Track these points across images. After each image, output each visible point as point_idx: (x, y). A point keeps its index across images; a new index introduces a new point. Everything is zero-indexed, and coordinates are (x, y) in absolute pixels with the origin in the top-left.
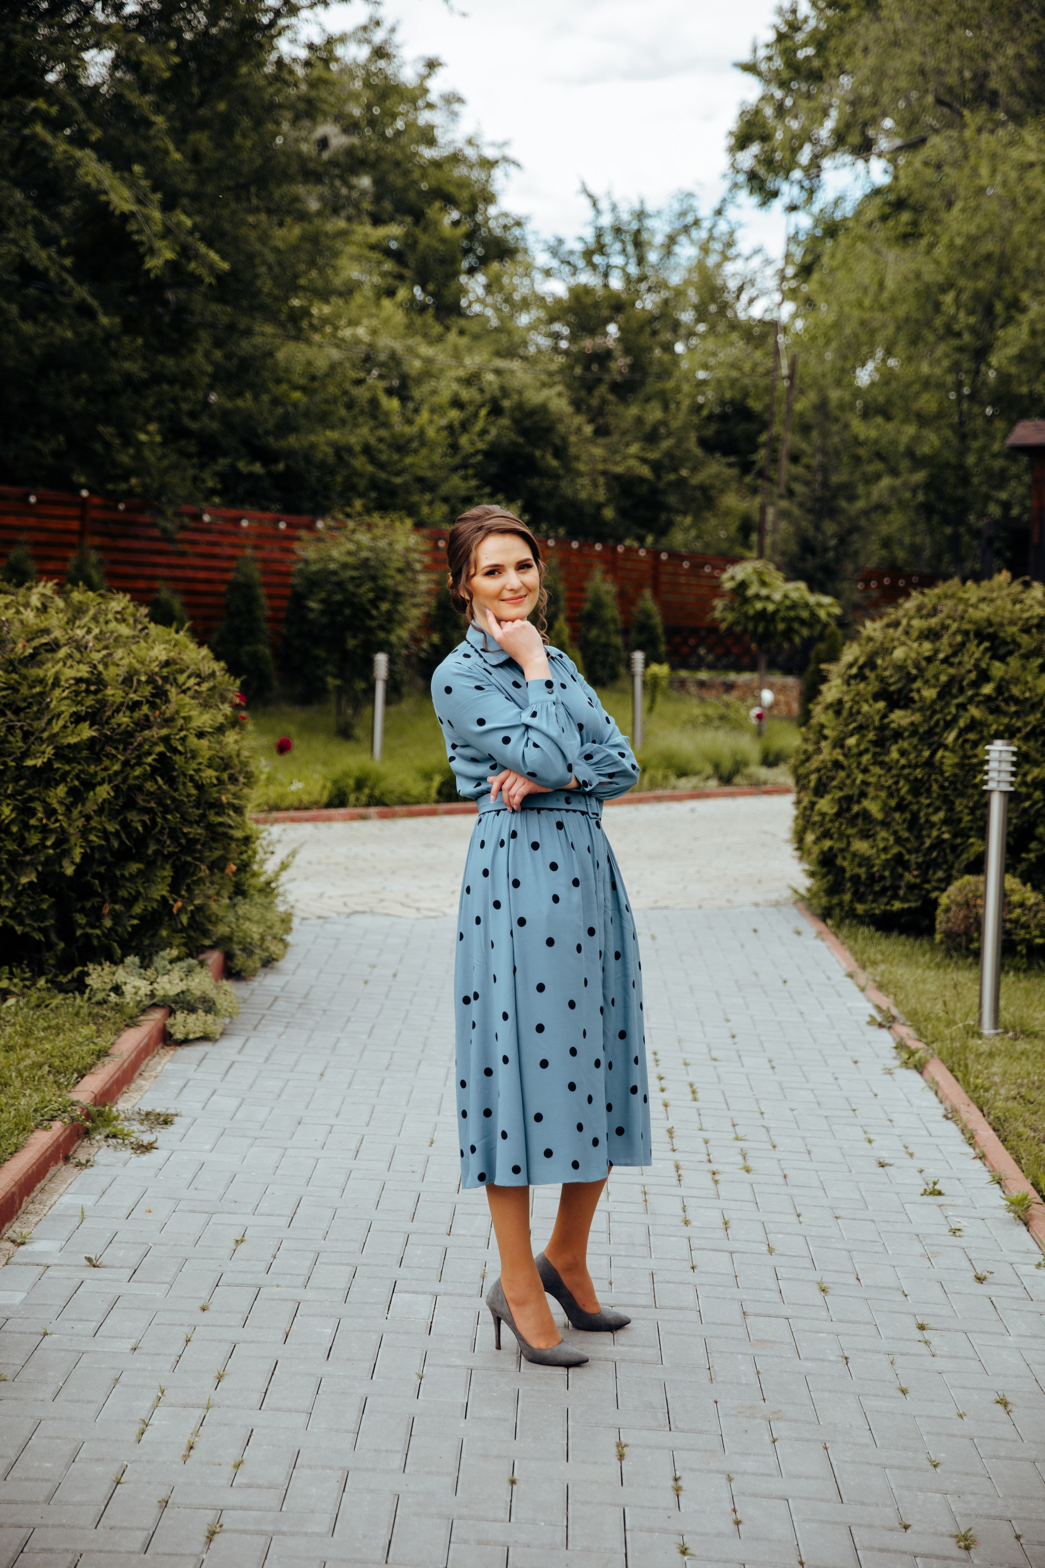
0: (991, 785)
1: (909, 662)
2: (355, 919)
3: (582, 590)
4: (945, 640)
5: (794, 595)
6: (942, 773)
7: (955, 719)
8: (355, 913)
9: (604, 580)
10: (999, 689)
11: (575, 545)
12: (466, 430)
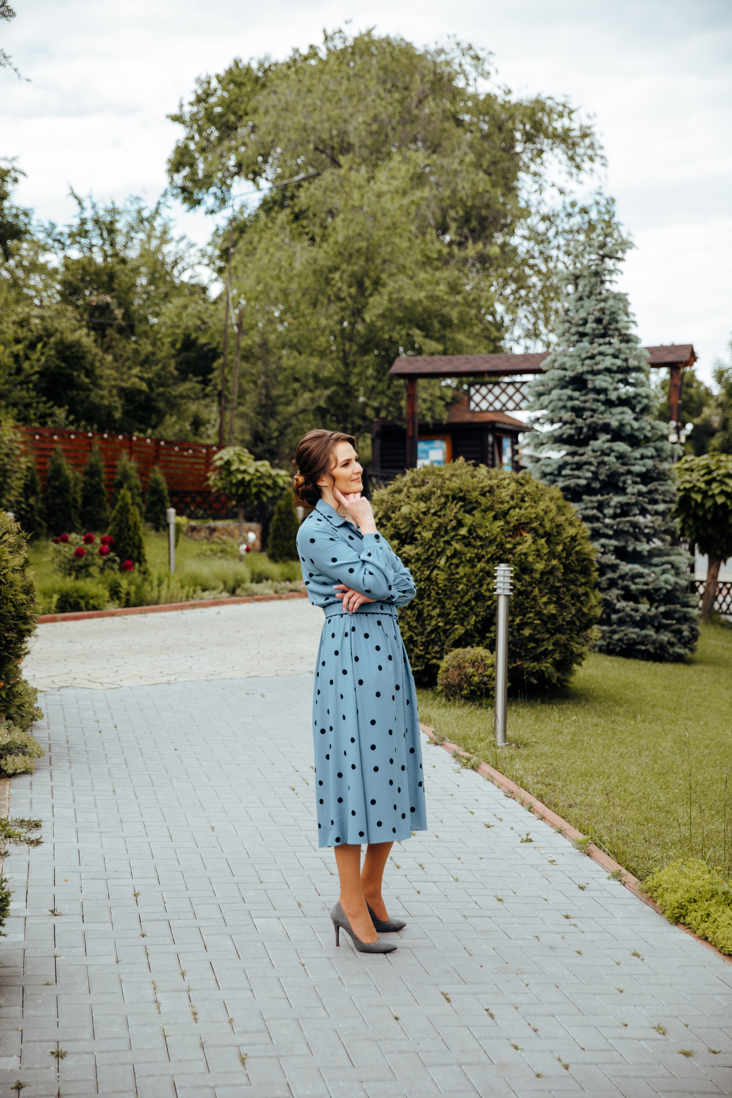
0: (499, 591)
1: (413, 515)
2: (63, 691)
3: (115, 467)
4: (433, 500)
5: (262, 469)
6: (437, 584)
7: (443, 551)
8: (62, 687)
9: (129, 460)
10: (470, 531)
11: (106, 436)
12: (27, 358)
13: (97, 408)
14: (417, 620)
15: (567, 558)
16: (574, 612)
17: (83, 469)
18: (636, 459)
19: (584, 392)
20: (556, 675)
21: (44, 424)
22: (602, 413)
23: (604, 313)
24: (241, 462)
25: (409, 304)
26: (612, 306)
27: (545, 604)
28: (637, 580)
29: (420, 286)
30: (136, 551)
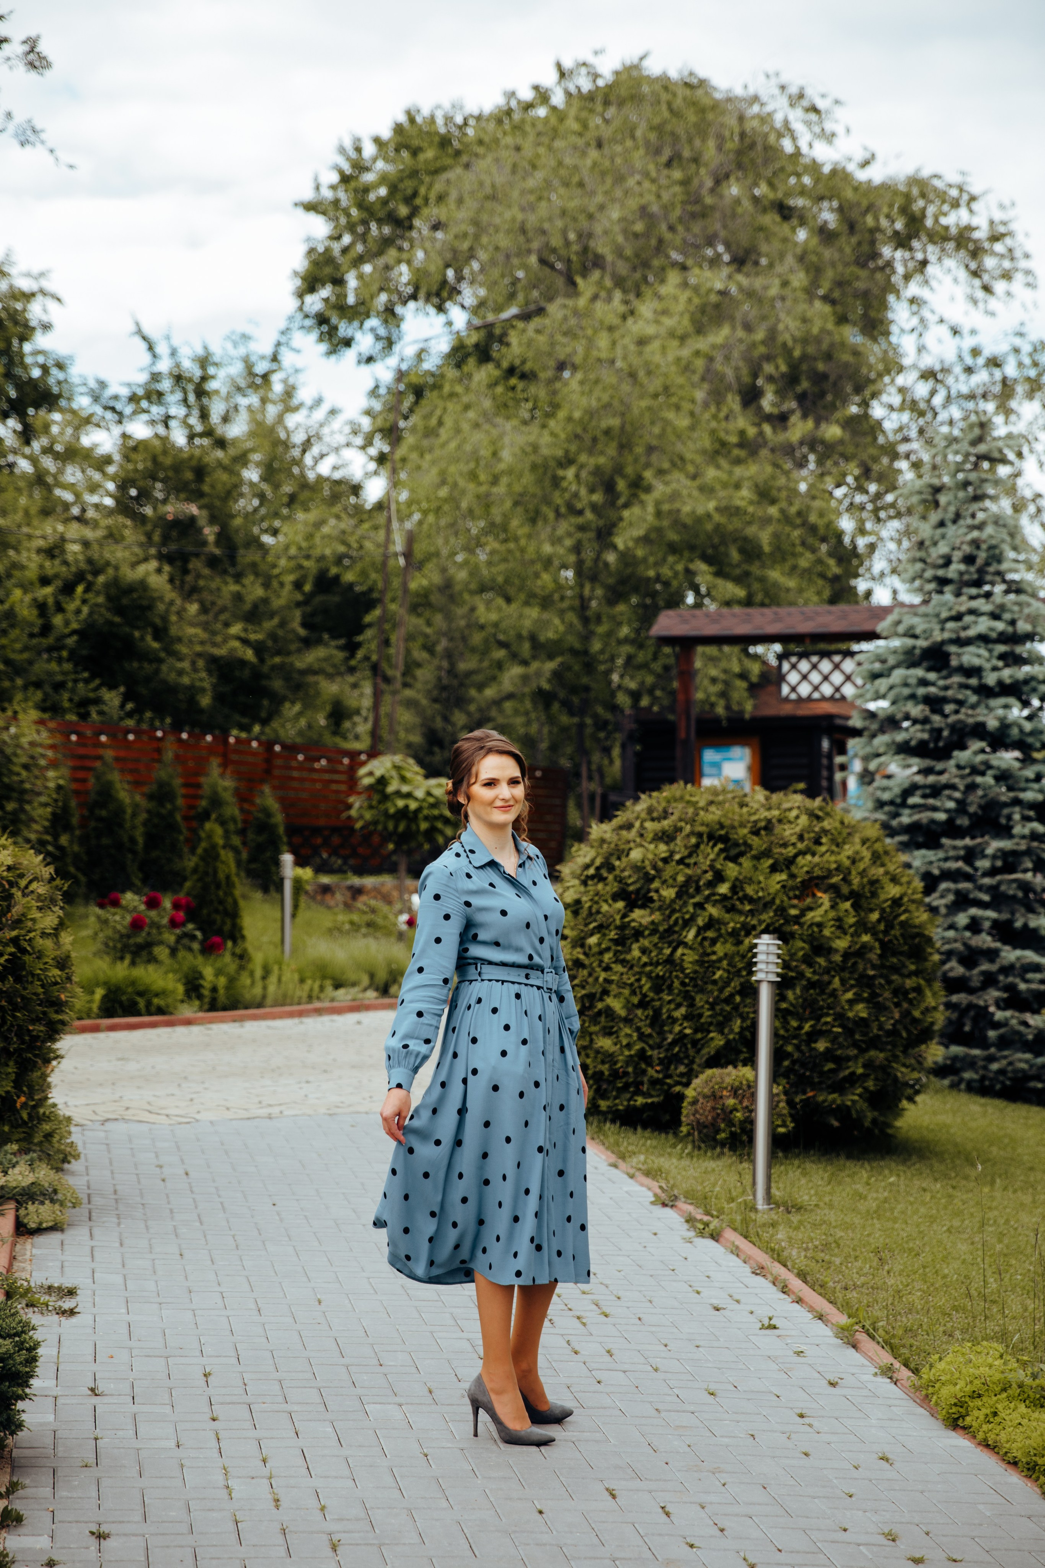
0: (759, 976)
1: (647, 863)
2: (109, 1126)
3: (199, 786)
4: (679, 841)
6: (683, 970)
7: (693, 918)
8: (108, 1120)
9: (222, 775)
10: (734, 889)
11: (184, 736)
12: (60, 609)
13: (173, 689)
14: (652, 1025)
15: (886, 932)
16: (897, 1016)
17: (146, 789)
18: (1028, 780)
19: (944, 673)
20: (870, 1115)
21: (84, 716)
22: (973, 707)
23: (978, 548)
24: (403, 779)
25: (689, 521)
26: (991, 537)
27: (851, 1002)
28: (1030, 976)
29: (707, 490)
30: (229, 922)
